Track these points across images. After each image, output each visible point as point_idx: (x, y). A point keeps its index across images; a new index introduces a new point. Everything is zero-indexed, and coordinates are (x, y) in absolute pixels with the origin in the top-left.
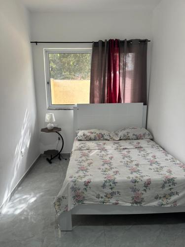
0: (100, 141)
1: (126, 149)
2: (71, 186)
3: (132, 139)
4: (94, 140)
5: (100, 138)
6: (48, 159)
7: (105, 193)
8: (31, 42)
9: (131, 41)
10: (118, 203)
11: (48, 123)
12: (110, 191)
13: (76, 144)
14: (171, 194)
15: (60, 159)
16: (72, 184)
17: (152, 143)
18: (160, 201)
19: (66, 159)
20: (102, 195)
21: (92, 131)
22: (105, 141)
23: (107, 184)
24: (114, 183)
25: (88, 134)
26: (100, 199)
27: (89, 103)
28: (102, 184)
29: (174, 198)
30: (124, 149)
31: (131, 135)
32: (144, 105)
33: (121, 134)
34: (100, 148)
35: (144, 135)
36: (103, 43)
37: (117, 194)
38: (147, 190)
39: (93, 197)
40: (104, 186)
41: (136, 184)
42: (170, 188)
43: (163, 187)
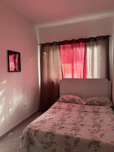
3: (96, 105)
4: (69, 102)
5: (72, 101)
31: (95, 102)
32: (108, 80)
33: (88, 100)
35: (106, 102)
40: (46, 136)
43: (89, 147)
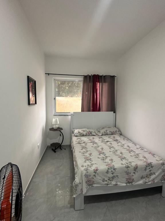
0: (90, 137)
1: (108, 141)
2: (84, 174)
3: (109, 135)
4: (86, 136)
5: (90, 134)
6: (53, 149)
7: (109, 177)
8: (46, 74)
9: (105, 76)
10: (117, 184)
11: (54, 125)
12: (112, 175)
13: (74, 139)
14: (151, 174)
15: (61, 149)
16: (85, 172)
17: (122, 137)
18: (144, 180)
19: (65, 149)
20: (106, 179)
21: (84, 129)
22: (93, 136)
23: (110, 170)
24: (114, 169)
25: (82, 132)
26: (105, 183)
27: (81, 111)
28: (106, 171)
29: (153, 177)
30: (107, 141)
31: (108, 132)
32: (114, 113)
33: (102, 131)
34: (92, 141)
35: (116, 131)
36: (90, 76)
37: (116, 177)
38: (136, 173)
39: (100, 181)
40: (107, 172)
41: (129, 168)
42: (150, 170)
43: (146, 170)
